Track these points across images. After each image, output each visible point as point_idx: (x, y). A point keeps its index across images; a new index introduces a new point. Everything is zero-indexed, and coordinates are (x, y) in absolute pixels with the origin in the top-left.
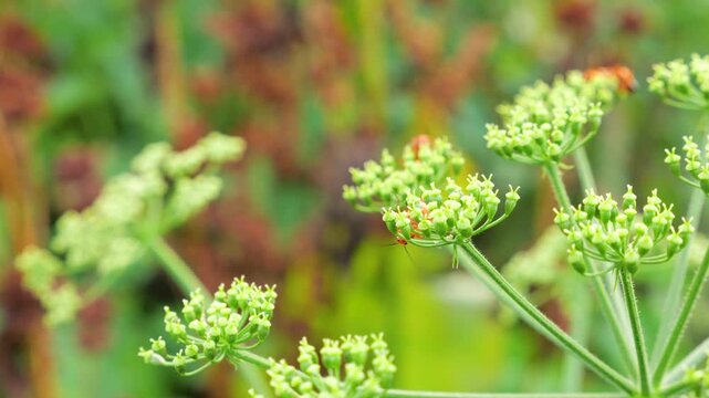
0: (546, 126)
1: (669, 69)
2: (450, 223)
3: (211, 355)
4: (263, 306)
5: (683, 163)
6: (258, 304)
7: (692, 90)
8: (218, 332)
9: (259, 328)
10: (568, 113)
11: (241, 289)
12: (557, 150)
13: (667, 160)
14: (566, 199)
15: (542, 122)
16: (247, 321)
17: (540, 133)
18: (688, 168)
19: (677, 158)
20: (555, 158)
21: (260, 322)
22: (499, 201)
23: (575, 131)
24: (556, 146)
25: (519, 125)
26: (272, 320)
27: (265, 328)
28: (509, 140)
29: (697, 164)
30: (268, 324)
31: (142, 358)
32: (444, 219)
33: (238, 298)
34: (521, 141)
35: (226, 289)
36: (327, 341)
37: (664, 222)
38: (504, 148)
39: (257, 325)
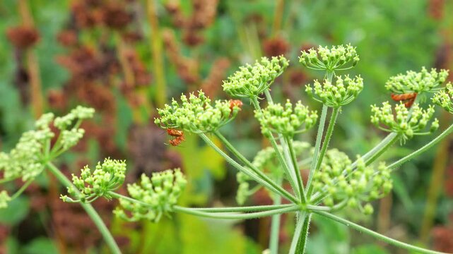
0: (250, 79)
1: (309, 53)
2: (208, 121)
3: (98, 192)
4: (120, 169)
5: (314, 91)
6: (118, 168)
7: (319, 62)
8: (100, 181)
9: (120, 179)
10: (260, 73)
11: (109, 163)
12: (256, 89)
13: (306, 90)
14: (259, 107)
15: (249, 78)
16: (113, 176)
17: (248, 82)
18: (316, 93)
19: (311, 89)
20: (255, 93)
21: (120, 176)
22: (230, 110)
23: (264, 81)
24: (255, 87)
25: (238, 80)
26: (126, 174)
27: (122, 178)
28: (234, 86)
29: (320, 91)
30: (124, 176)
31: (62, 199)
32: (205, 119)
33: (108, 167)
34: (239, 86)
35: (101, 165)
36: (154, 174)
37: (304, 114)
38: (231, 90)
39: (118, 178)
